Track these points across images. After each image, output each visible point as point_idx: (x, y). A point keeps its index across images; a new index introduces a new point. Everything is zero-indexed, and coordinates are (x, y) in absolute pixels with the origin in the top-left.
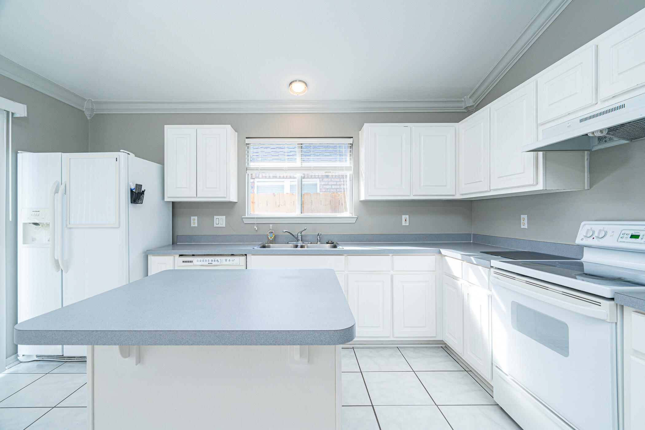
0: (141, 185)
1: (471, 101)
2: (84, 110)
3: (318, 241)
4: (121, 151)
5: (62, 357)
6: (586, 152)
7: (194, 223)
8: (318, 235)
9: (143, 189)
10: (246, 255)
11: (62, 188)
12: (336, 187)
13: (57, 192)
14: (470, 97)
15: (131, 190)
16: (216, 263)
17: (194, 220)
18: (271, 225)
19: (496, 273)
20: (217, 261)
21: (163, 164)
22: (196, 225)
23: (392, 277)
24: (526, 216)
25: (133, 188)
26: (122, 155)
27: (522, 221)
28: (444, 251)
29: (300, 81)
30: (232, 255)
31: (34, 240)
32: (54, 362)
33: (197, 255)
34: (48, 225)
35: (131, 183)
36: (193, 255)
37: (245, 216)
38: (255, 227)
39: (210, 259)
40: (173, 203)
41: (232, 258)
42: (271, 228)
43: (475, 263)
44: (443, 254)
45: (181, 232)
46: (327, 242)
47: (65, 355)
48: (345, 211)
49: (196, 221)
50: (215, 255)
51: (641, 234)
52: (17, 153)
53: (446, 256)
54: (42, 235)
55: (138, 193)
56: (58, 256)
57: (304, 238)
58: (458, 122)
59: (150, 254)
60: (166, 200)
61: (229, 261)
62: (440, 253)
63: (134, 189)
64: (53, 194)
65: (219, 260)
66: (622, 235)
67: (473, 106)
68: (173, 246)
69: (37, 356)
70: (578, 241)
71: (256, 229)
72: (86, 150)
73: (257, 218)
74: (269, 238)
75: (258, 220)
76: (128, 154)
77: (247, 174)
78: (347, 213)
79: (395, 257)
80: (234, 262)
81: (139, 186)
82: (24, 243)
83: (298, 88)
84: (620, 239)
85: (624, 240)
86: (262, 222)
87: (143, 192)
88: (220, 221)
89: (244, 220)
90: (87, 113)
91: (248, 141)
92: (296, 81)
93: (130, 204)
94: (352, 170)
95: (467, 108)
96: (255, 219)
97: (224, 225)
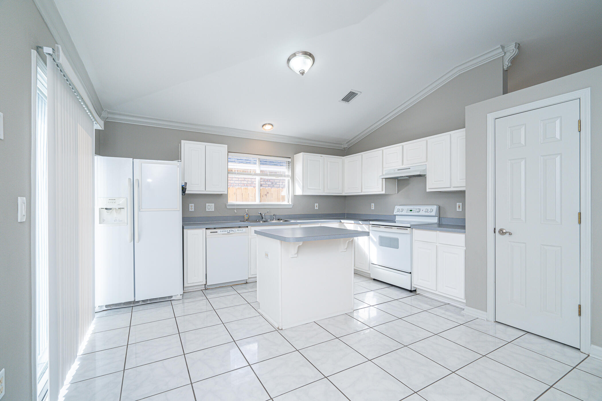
0: (186, 183)
1: (347, 145)
3: (274, 219)
6: (396, 180)
7: (192, 209)
8: (274, 215)
10: (246, 227)
12: (238, 182)
14: (346, 143)
15: (182, 186)
16: (232, 232)
17: (192, 206)
18: (246, 210)
19: (372, 226)
20: (233, 231)
24: (373, 204)
27: (372, 206)
28: (342, 221)
29: (270, 124)
30: (239, 227)
32: (121, 309)
33: (217, 228)
37: (228, 203)
39: (228, 230)
41: (239, 229)
43: (361, 224)
44: (342, 222)
46: (278, 219)
51: (412, 209)
53: (344, 223)
55: (185, 188)
58: (343, 156)
61: (240, 230)
62: (341, 222)
63: (184, 186)
65: (234, 230)
66: (407, 210)
67: (347, 147)
69: (106, 306)
70: (395, 213)
71: (236, 212)
75: (237, 206)
78: (286, 202)
80: (243, 231)
82: (100, 223)
83: (268, 127)
84: (407, 212)
85: (408, 212)
86: (240, 208)
88: (210, 207)
89: (227, 206)
92: (266, 124)
95: (344, 148)
96: (235, 206)
97: (213, 210)
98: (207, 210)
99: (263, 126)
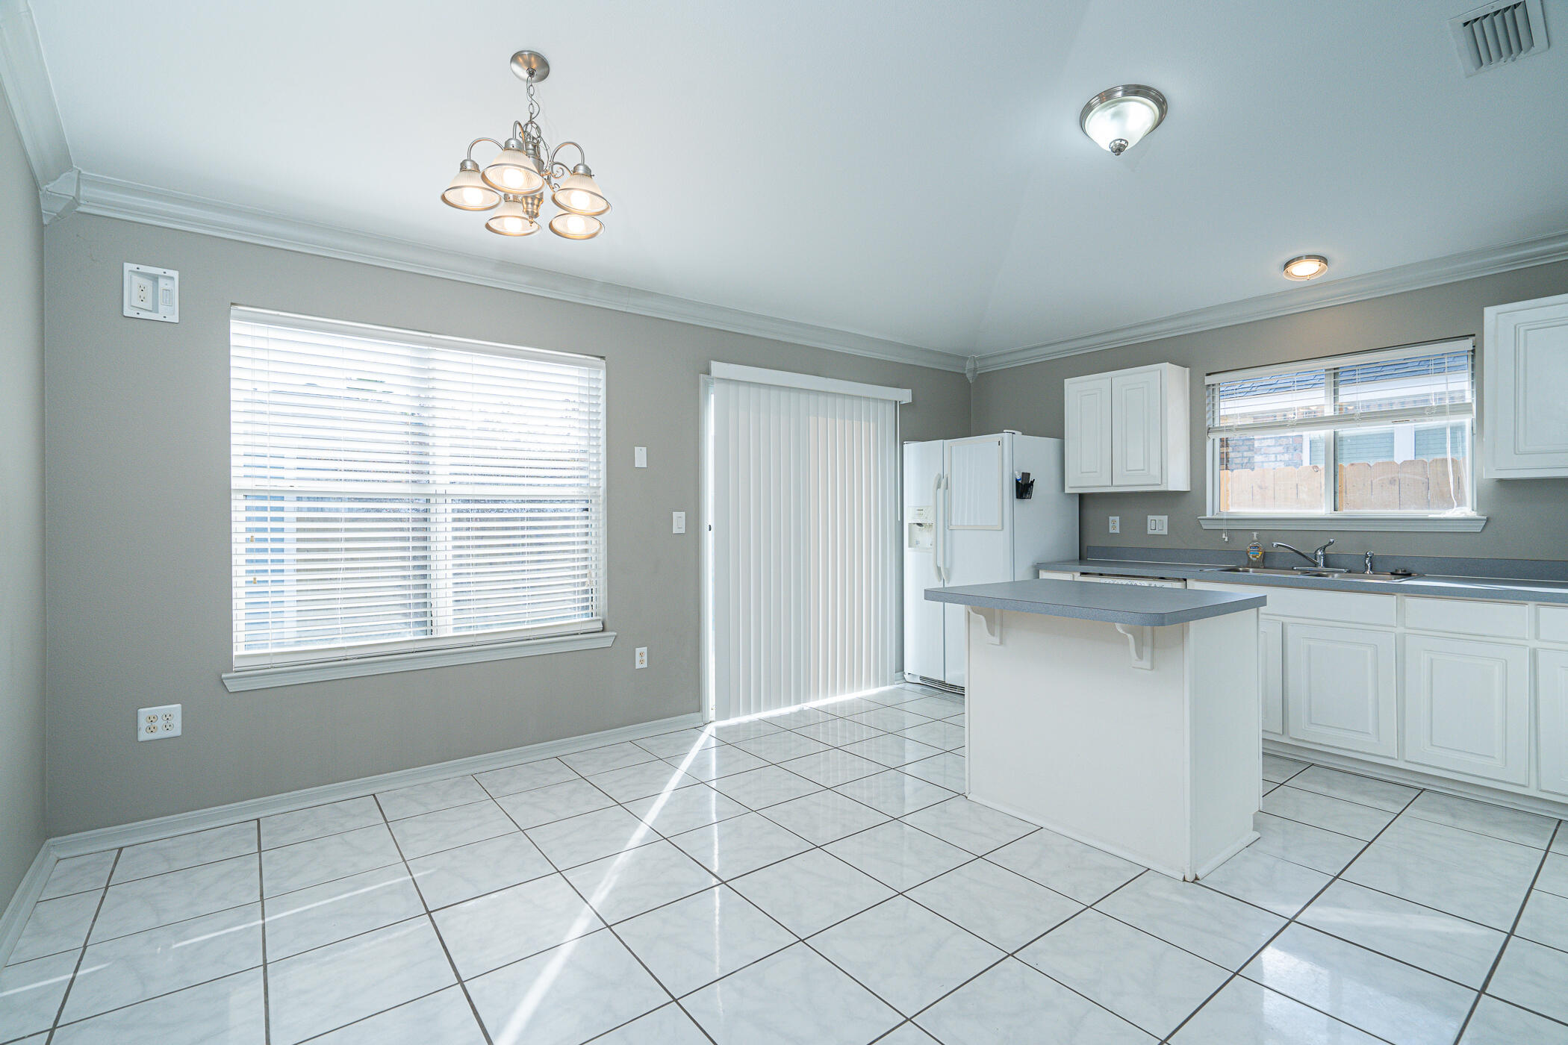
0: (1029, 474)
2: (966, 372)
3: (1366, 569)
4: (1005, 431)
5: (943, 683)
7: (1114, 528)
8: (1371, 556)
9: (1031, 479)
10: (1185, 580)
11: (943, 482)
13: (939, 487)
15: (1017, 481)
17: (1115, 522)
18: (1255, 534)
21: (1062, 438)
22: (1118, 531)
23: (1534, 654)
25: (1018, 478)
26: (1006, 436)
29: (1309, 257)
30: (1161, 578)
31: (917, 543)
34: (930, 525)
35: (1016, 472)
36: (1101, 575)
37: (1206, 515)
38: (1224, 537)
40: (1081, 496)
42: (1255, 538)
45: (1094, 540)
46: (1393, 571)
47: (946, 682)
48: (1458, 506)
49: (1117, 524)
50: (1134, 576)
52: (902, 445)
54: (925, 537)
55: (1026, 484)
56: (940, 564)
57: (1331, 560)
59: (1042, 569)
60: (1066, 492)
63: (1020, 480)
64: (935, 489)
68: (1080, 562)
69: (922, 678)
71: (1226, 540)
72: (967, 433)
73: (1227, 519)
74: (1251, 557)
75: (1230, 522)
76: (1014, 433)
77: (1211, 440)
78: (1466, 510)
79: (1542, 610)
81: (1026, 475)
82: (910, 546)
83: (1307, 268)
86: (1240, 527)
87: (1032, 482)
88: (1158, 524)
89: (1201, 522)
90: (969, 376)
91: (1209, 380)
92: (1299, 258)
93: (1015, 500)
94: (1472, 410)
96: (1224, 522)
97: (1165, 532)
98: (1150, 532)
99: (1287, 265)
